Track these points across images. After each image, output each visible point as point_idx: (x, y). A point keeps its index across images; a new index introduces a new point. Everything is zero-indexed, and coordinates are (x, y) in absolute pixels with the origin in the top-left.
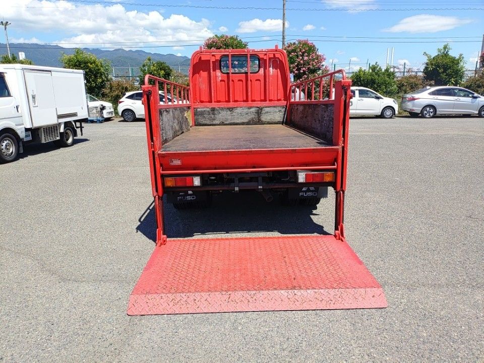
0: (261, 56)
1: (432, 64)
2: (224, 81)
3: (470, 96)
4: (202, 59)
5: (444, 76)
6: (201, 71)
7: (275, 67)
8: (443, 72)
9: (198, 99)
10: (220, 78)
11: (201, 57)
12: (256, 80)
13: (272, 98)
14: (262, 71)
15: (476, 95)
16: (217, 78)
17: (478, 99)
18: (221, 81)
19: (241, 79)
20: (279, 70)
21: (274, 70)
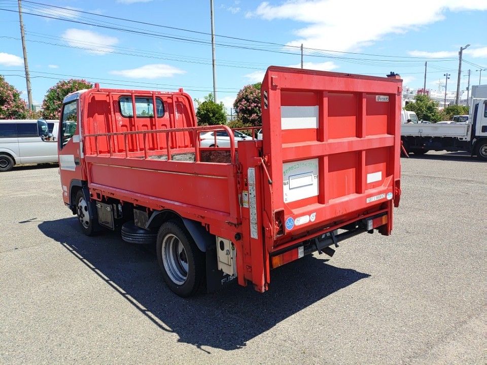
0: (165, 99)
1: (203, 110)
2: (125, 126)
3: (240, 136)
4: (96, 99)
5: (214, 119)
6: (97, 114)
7: (180, 112)
8: (213, 117)
9: (94, 149)
10: (121, 123)
11: (94, 97)
12: (163, 125)
13: (180, 145)
14: (167, 115)
15: (244, 135)
16: (117, 123)
17: (246, 138)
18: (122, 126)
19: (145, 124)
20: (183, 114)
21: (179, 114)
